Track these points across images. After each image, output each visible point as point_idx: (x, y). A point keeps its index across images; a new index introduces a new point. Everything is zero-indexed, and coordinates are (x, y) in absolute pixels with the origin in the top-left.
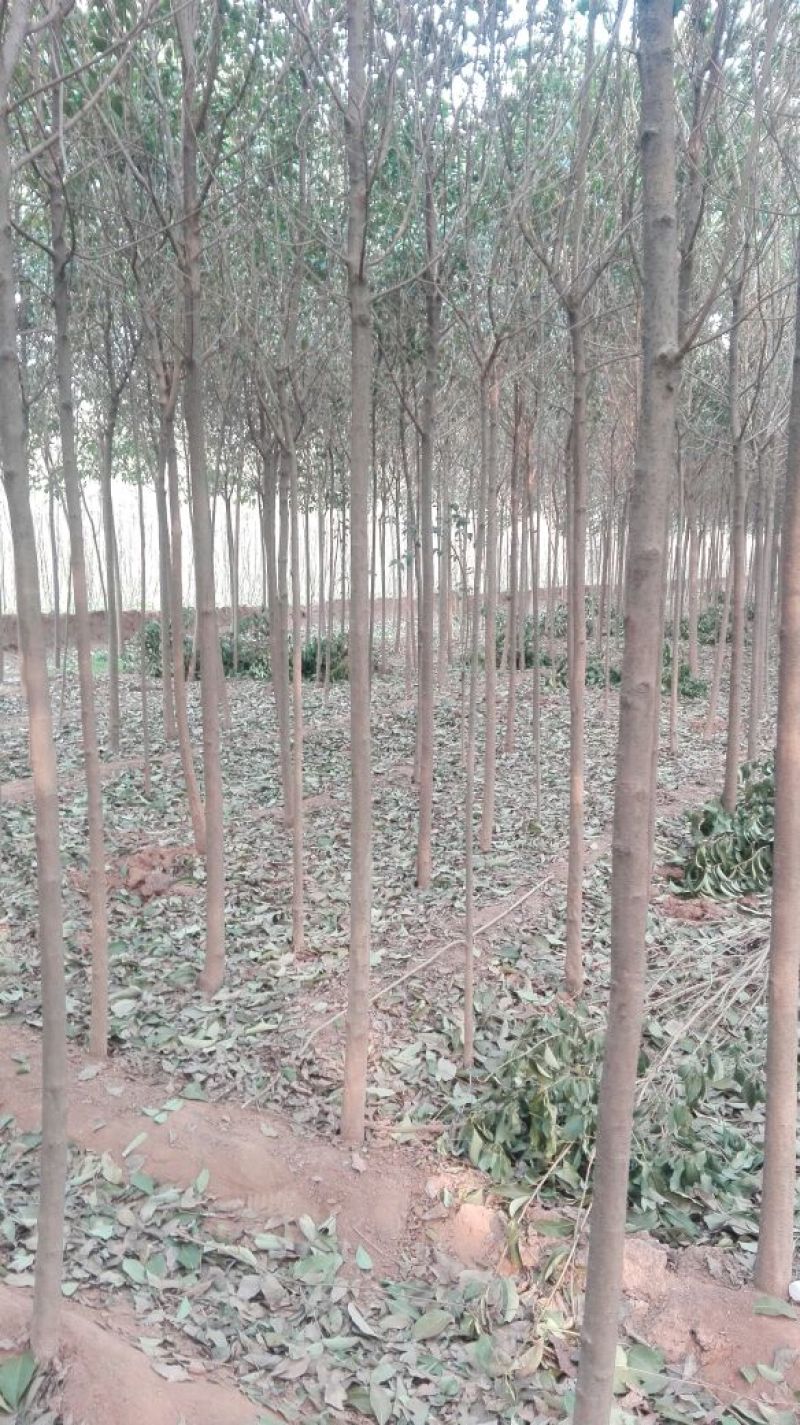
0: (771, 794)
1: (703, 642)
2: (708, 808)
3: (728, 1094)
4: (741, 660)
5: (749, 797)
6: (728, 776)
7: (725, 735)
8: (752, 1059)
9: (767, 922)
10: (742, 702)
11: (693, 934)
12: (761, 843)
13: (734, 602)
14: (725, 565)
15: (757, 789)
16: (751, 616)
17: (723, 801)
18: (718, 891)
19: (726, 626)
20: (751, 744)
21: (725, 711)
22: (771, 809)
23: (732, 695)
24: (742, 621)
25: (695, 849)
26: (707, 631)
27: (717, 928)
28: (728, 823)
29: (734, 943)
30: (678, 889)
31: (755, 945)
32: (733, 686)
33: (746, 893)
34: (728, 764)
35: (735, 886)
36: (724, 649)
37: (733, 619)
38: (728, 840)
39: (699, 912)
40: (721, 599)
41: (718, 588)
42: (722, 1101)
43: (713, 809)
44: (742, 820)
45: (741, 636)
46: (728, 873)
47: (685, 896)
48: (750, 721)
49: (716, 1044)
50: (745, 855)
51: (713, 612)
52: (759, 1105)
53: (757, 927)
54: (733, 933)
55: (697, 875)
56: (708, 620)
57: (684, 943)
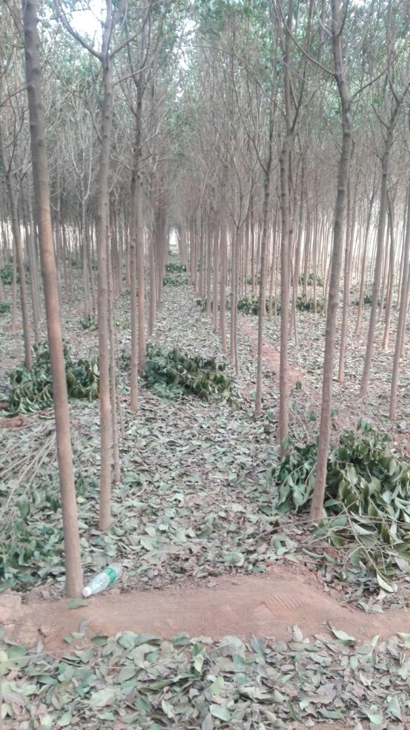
0: (49, 358)
1: (5, 283)
2: (18, 369)
3: (43, 509)
4: (26, 291)
5: (38, 361)
6: (26, 352)
7: (22, 331)
8: (54, 489)
9: (54, 421)
10: (29, 314)
11: (18, 434)
12: (47, 383)
13: (18, 261)
14: (11, 242)
15: (42, 356)
16: (28, 269)
17: (25, 364)
18: (28, 411)
19: (15, 274)
20: (36, 334)
21: (21, 319)
22: (49, 365)
23: (23, 309)
24: (24, 272)
25: (13, 391)
26: (6, 277)
27: (29, 429)
28: (29, 375)
29: (39, 435)
30: (7, 413)
31: (49, 433)
32: (23, 305)
33: (43, 409)
34: (26, 346)
35: (37, 406)
36: (16, 287)
37: (19, 270)
38: (31, 384)
39: (19, 423)
40: (11, 260)
41: (9, 255)
42: (41, 513)
43: (21, 369)
44: (36, 373)
45: (24, 279)
46: (32, 401)
47: (11, 416)
48: (34, 323)
49: (35, 486)
50: (40, 390)
51: (8, 267)
52: (59, 510)
53: (50, 424)
54: (38, 430)
55: (16, 404)
56: (6, 271)
57: (14, 440)
